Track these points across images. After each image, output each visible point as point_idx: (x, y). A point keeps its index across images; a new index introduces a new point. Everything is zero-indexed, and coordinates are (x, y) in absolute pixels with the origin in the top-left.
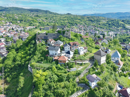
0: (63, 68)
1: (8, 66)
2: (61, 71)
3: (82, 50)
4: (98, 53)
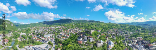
0: (79, 45)
2: (77, 47)
4: (97, 41)
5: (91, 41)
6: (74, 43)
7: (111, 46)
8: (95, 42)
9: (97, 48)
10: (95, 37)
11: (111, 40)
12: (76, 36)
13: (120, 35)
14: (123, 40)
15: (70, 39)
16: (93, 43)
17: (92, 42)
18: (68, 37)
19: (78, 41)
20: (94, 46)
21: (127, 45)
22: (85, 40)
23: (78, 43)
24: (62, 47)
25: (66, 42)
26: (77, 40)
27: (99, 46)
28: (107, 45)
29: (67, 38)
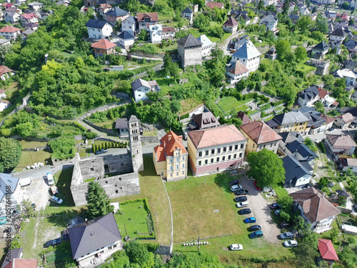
0: (98, 63)
1: (24, 58)
2: (92, 68)
3: (155, 32)
4: (183, 41)
5: (156, 39)
6: (73, 55)
7: (248, 63)
8: (175, 46)
9: (180, 72)
10: (175, 20)
11: (252, 34)
12: (75, 15)
13: (307, 12)
14: (316, 42)
15: (46, 35)
16: (165, 49)
17: (161, 46)
18: (31, 25)
19: (92, 40)
20: (170, 61)
21: (325, 72)
22: (124, 36)
23: (93, 51)
24: (16, 80)
25: (27, 51)
26: (85, 34)
27: (192, 63)
28: (229, 60)
29: (29, 32)
